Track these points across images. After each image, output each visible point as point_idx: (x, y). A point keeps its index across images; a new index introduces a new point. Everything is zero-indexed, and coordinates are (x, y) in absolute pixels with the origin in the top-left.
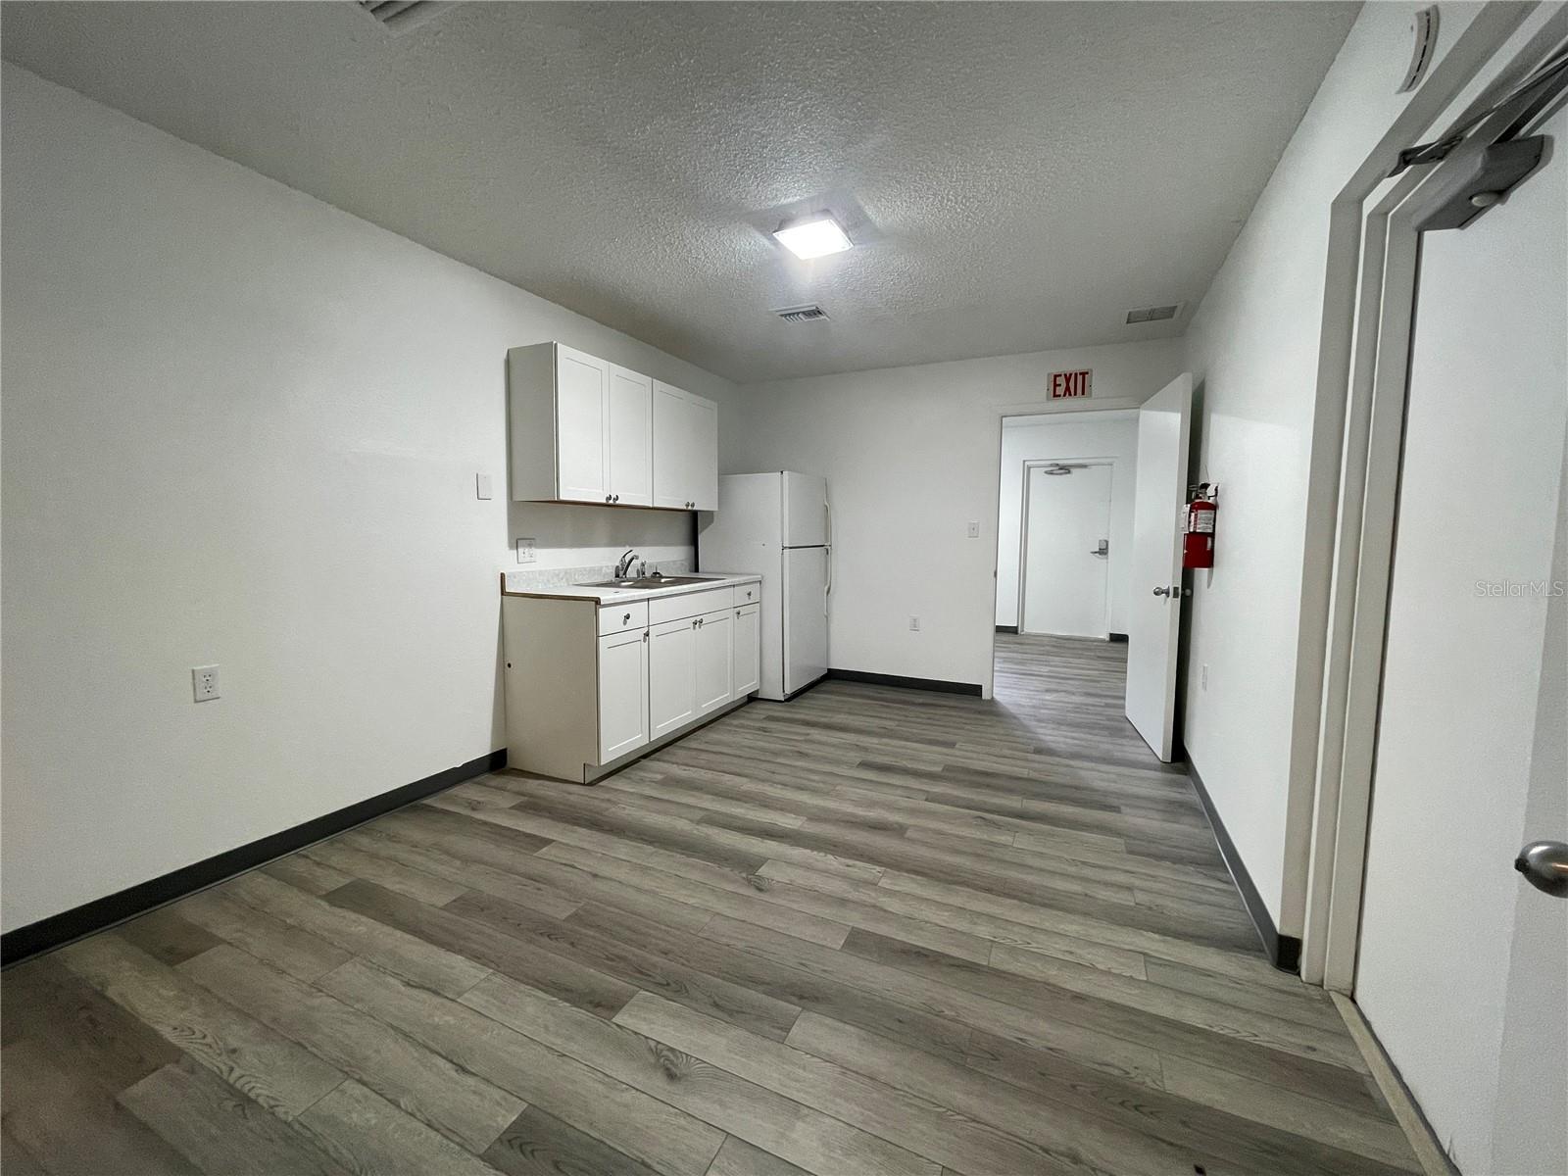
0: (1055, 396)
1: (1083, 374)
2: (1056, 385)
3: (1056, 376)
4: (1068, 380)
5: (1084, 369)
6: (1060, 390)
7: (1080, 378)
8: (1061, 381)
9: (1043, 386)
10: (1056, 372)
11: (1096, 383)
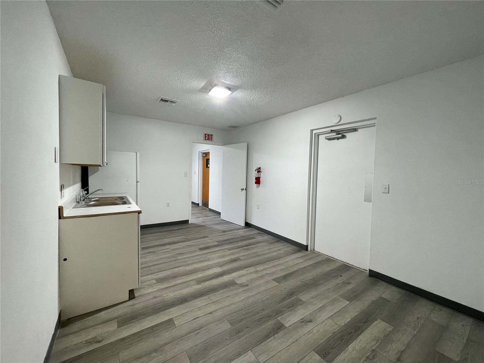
0: (205, 139)
1: (212, 135)
2: (206, 137)
3: (206, 134)
4: (208, 136)
5: (211, 134)
6: (207, 138)
7: (211, 136)
8: (207, 136)
9: (202, 137)
10: (206, 133)
11: (214, 138)
